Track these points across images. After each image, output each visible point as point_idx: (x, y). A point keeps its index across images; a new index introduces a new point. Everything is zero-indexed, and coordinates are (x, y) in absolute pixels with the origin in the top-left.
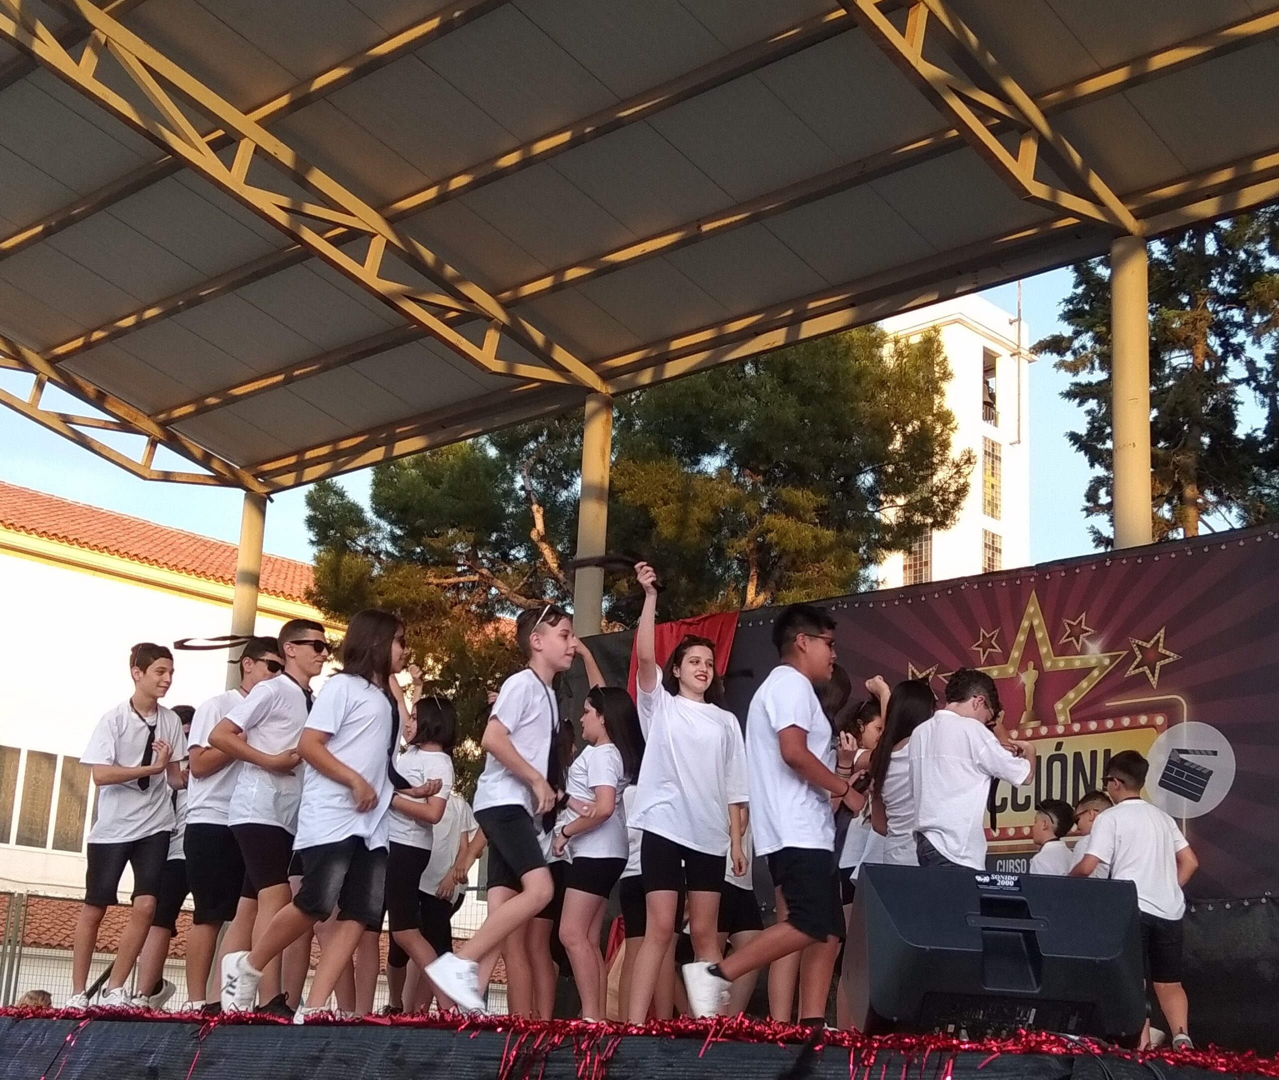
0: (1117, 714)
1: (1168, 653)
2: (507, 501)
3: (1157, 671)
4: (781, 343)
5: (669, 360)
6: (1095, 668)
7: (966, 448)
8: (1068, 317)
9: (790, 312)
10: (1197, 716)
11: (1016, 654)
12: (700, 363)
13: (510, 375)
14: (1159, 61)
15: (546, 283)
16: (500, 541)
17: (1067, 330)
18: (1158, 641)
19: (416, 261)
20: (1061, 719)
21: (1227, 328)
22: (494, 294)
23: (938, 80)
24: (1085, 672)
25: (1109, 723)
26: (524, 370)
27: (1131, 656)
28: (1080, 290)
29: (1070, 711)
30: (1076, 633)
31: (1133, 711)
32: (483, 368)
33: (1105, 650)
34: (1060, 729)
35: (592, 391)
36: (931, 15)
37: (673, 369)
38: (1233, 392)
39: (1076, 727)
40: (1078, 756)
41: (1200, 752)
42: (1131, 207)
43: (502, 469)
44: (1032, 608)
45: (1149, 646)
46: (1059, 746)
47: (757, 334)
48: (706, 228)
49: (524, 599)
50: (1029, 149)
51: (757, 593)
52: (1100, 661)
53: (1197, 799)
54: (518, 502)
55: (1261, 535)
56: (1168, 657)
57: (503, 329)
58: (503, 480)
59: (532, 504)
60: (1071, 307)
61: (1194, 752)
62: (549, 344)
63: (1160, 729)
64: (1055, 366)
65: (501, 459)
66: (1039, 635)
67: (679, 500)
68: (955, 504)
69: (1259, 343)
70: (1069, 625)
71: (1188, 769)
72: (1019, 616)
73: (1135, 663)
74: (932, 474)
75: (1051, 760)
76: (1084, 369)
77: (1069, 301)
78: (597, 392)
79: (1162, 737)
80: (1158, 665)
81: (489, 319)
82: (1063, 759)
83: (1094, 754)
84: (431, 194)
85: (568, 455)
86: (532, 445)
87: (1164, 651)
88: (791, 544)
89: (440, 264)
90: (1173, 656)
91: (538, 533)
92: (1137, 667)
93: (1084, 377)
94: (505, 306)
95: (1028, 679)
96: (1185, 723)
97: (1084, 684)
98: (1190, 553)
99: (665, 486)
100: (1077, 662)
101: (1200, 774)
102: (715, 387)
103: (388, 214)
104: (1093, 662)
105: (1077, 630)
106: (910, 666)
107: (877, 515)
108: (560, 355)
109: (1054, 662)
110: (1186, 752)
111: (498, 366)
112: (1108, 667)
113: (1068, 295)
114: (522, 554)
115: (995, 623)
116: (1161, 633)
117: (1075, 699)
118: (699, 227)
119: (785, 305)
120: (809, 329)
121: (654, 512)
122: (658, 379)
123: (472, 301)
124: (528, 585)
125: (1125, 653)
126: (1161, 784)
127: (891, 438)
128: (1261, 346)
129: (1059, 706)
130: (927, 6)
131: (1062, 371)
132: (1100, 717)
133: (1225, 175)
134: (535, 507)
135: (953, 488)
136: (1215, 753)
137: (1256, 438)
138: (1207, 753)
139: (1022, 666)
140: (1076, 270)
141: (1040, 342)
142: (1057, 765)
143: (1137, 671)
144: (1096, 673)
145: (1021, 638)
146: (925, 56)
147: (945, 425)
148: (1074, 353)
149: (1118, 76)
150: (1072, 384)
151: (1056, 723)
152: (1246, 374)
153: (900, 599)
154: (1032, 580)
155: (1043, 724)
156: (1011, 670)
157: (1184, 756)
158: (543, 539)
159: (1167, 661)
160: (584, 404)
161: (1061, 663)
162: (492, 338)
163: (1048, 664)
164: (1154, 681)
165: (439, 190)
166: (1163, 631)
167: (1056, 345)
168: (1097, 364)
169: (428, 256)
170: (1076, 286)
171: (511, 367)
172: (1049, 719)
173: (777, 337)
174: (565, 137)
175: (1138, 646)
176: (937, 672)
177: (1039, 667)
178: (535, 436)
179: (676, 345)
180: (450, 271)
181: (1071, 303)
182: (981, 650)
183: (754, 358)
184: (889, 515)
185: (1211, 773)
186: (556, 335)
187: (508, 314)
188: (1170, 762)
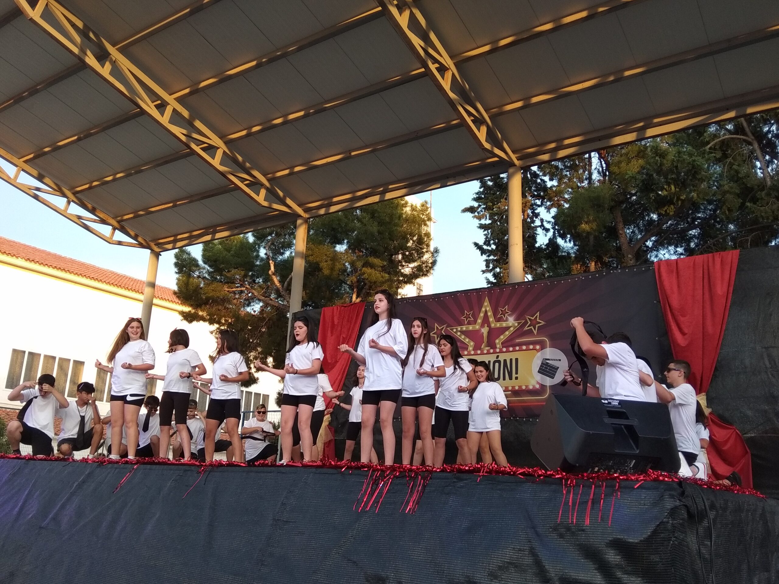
0: (520, 344)
1: (541, 321)
2: (257, 260)
3: (536, 328)
4: (378, 201)
5: (331, 206)
6: (511, 327)
7: (435, 246)
8: (475, 200)
9: (381, 189)
10: (552, 346)
11: (479, 321)
12: (343, 207)
13: (270, 208)
14: (535, 100)
15: (287, 172)
16: (253, 275)
17: (476, 204)
18: (537, 317)
19: (235, 160)
20: (498, 346)
21: (534, 206)
22: (264, 175)
23: (455, 99)
24: (507, 328)
25: (517, 348)
26: (275, 206)
27: (526, 322)
28: (482, 190)
29: (502, 343)
30: (504, 313)
31: (527, 344)
32: (259, 204)
33: (516, 320)
34: (498, 350)
35: (300, 216)
36: (453, 75)
37: (333, 209)
38: (536, 230)
39: (504, 350)
40: (505, 361)
41: (554, 360)
42: (517, 156)
43: (254, 247)
44: (486, 303)
45: (533, 319)
46: (498, 357)
47: (367, 197)
48: (353, 154)
49: (264, 298)
50: (484, 129)
51: (357, 298)
52: (513, 324)
53: (553, 378)
54: (262, 260)
55: (577, 278)
56: (541, 323)
57: (267, 189)
58: (254, 252)
59: (270, 260)
60: (477, 196)
61: (552, 360)
62: (285, 196)
63: (538, 351)
64: (473, 217)
65: (254, 243)
66: (489, 314)
67: (331, 260)
68: (431, 268)
69: (549, 212)
70: (501, 310)
71: (549, 366)
72: (481, 306)
73: (528, 325)
74: (423, 256)
75: (495, 362)
76: (483, 218)
77: (477, 193)
78: (302, 217)
79: (539, 354)
80: (537, 326)
81: (262, 185)
82: (499, 362)
83: (511, 360)
84: (244, 133)
85: (284, 242)
86: (269, 238)
87: (539, 321)
88: (374, 279)
89: (244, 162)
90: (543, 323)
91: (272, 272)
92: (528, 327)
93: (483, 222)
94: (269, 180)
95: (485, 331)
96: (548, 348)
97: (507, 333)
98: (549, 284)
99: (326, 255)
100: (504, 324)
101: (554, 368)
102: (346, 217)
103: (225, 140)
104: (511, 324)
105: (504, 312)
106: (436, 324)
107: (402, 271)
108: (289, 201)
109: (495, 325)
110: (548, 360)
111: (265, 204)
112: (517, 326)
113: (477, 191)
114: (261, 281)
115: (471, 309)
116: (538, 314)
117: (504, 338)
118: (350, 153)
119: (380, 186)
120: (389, 196)
121: (321, 265)
122: (327, 212)
123: (256, 177)
124: (265, 292)
125: (524, 321)
126: (539, 372)
127: (407, 242)
128: (550, 213)
129: (497, 341)
130: (452, 71)
131: (475, 219)
132: (514, 346)
133: (553, 145)
134: (271, 262)
135: (430, 261)
136: (560, 360)
137: (542, 248)
138: (557, 360)
139: (482, 326)
140: (481, 182)
141: (465, 208)
142: (497, 364)
143: (528, 328)
144: (512, 329)
145: (482, 315)
146: (451, 89)
147: (428, 237)
148: (478, 213)
149: (519, 104)
150: (479, 224)
151: (496, 348)
152: (540, 224)
153: (432, 299)
154: (486, 293)
155: (491, 348)
156: (477, 327)
157: (548, 361)
158: (274, 274)
159: (540, 324)
160: (296, 221)
161: (498, 325)
162: (263, 192)
163: (493, 325)
164: (535, 332)
165: (247, 132)
166: (538, 313)
167: (471, 210)
168: (488, 217)
169: (240, 158)
170: (480, 188)
171: (270, 204)
172: (493, 347)
173: (376, 198)
174: (302, 113)
175: (529, 318)
176: (447, 327)
177: (489, 326)
178: (270, 234)
179: (335, 199)
180: (248, 165)
181: (478, 194)
182: (465, 319)
183: (361, 208)
184: (407, 270)
185: (558, 368)
186: (288, 194)
187: (270, 184)
188: (542, 363)
